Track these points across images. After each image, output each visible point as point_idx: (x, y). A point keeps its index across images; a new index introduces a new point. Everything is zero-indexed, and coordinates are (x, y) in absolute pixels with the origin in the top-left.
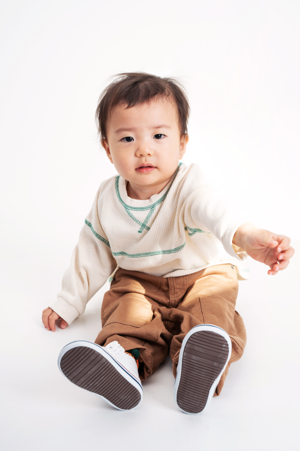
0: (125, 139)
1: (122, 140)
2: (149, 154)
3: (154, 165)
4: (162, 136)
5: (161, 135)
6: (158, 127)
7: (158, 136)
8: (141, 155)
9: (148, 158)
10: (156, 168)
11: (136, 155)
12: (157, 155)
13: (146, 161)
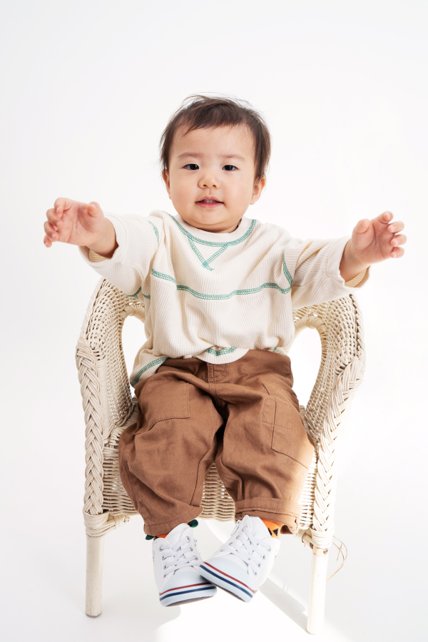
0: (189, 167)
1: (185, 167)
2: (214, 186)
3: (221, 200)
4: (234, 168)
5: (232, 166)
6: (230, 157)
7: (228, 168)
8: (205, 185)
9: (214, 190)
10: (223, 203)
11: (198, 186)
12: (224, 188)
13: (210, 193)
